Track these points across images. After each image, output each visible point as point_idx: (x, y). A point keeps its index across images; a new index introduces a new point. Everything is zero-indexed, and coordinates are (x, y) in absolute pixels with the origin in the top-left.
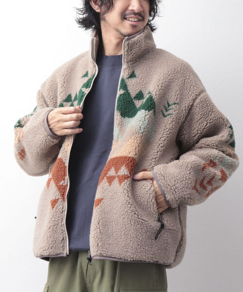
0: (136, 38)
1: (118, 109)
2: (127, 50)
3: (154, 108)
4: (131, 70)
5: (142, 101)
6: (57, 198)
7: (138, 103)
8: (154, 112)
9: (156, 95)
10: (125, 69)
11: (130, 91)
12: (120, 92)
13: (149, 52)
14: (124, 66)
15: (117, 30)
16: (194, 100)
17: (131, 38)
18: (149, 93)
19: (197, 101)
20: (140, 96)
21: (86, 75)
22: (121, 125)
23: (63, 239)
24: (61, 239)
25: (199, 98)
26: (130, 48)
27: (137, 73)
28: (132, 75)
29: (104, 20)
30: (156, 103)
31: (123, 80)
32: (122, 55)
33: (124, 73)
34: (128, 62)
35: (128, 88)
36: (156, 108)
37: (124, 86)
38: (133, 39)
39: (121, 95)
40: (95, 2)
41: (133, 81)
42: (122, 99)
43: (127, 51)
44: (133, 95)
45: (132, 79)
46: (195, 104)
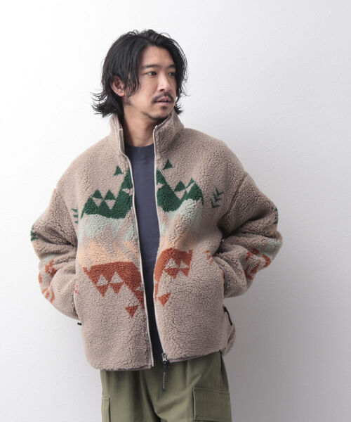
0: (166, 126)
1: (159, 205)
2: (159, 139)
3: (202, 196)
4: (165, 160)
5: (184, 191)
6: (135, 305)
7: (180, 195)
8: (202, 200)
9: (200, 182)
10: (158, 160)
11: (169, 183)
12: (158, 186)
13: (179, 136)
14: (157, 157)
15: (146, 114)
16: (239, 186)
17: (161, 127)
18: (192, 181)
19: (242, 186)
20: (180, 186)
21: (118, 171)
22: (166, 219)
23: (147, 350)
24: (145, 350)
25: (244, 183)
26: (162, 136)
27: (172, 162)
28: (168, 165)
29: (129, 104)
30: (203, 190)
31: (158, 172)
32: (153, 144)
33: (158, 165)
34: (160, 152)
35: (167, 181)
36: (204, 197)
37: (161, 179)
38: (163, 127)
39: (159, 189)
40: (117, 85)
41: (170, 172)
42: (161, 194)
43: (159, 141)
44: (173, 187)
45: (169, 169)
46: (240, 191)
